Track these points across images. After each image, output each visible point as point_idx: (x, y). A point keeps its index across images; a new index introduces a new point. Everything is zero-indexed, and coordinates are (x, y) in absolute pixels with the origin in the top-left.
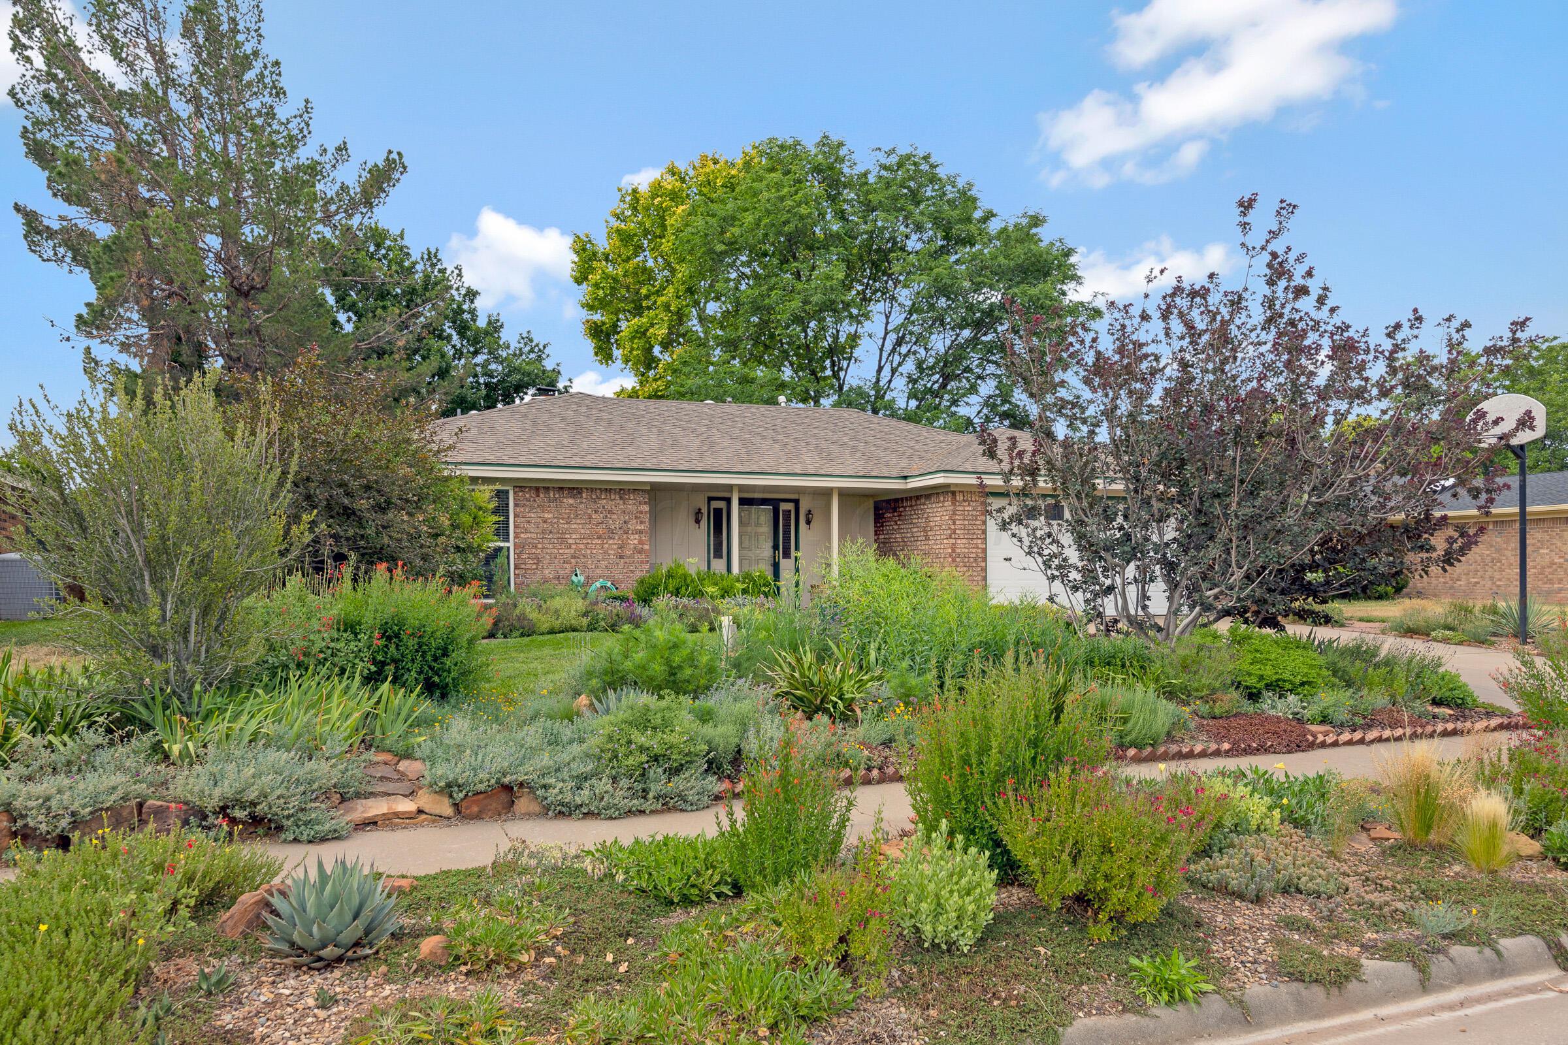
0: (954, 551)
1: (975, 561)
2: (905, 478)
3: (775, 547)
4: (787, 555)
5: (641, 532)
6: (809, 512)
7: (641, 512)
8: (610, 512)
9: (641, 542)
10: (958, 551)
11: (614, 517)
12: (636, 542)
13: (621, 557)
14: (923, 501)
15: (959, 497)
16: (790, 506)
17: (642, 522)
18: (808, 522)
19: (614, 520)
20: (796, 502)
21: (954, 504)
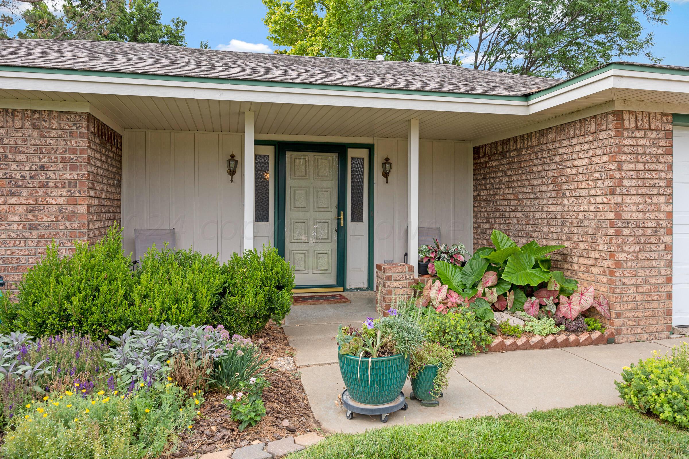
0: (618, 217)
1: (655, 234)
2: (527, 97)
3: (341, 206)
4: (357, 217)
5: (72, 184)
6: (387, 160)
7: (73, 151)
8: (15, 150)
9: (72, 201)
10: (626, 216)
11: (21, 157)
12: (61, 201)
13: (33, 227)
14: (551, 136)
15: (629, 122)
16: (363, 153)
17: (73, 168)
18: (386, 174)
19: (21, 163)
20: (370, 148)
21: (619, 134)
